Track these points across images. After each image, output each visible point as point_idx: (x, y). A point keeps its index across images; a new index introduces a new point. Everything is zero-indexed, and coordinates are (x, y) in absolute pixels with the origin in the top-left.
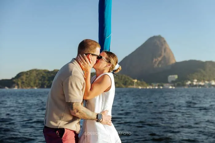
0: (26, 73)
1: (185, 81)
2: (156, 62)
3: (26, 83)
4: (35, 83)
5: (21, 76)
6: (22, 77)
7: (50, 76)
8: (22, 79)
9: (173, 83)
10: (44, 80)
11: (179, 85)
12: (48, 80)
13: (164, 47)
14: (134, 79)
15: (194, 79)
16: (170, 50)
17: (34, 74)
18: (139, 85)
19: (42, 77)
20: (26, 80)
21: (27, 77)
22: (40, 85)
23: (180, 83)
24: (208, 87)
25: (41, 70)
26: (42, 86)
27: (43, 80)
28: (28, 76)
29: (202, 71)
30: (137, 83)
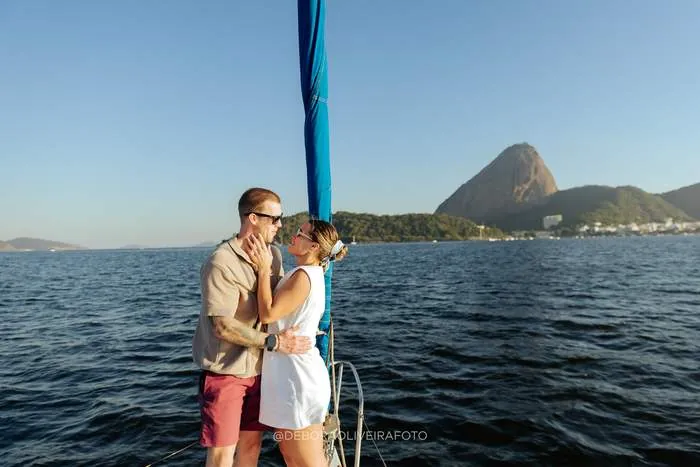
1: (578, 226)
2: (519, 192)
9: (553, 228)
11: (564, 234)
13: (534, 164)
14: (481, 224)
15: (595, 221)
16: (546, 169)
18: (489, 235)
23: (568, 229)
24: (624, 236)
28: (294, 224)
29: (612, 205)
30: (485, 231)
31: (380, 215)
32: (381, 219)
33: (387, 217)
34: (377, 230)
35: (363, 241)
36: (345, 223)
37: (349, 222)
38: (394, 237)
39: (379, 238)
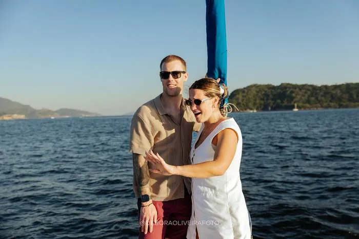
0: (243, 91)
3: (243, 104)
4: (255, 104)
5: (236, 95)
6: (238, 96)
7: (275, 93)
8: (238, 99)
10: (267, 99)
12: (272, 99)
17: (254, 91)
19: (265, 94)
20: (243, 100)
21: (243, 96)
22: (262, 107)
25: (264, 85)
26: (265, 108)
27: (265, 99)
28: (245, 94)
31: (319, 85)
32: (320, 88)
33: (326, 87)
34: (317, 98)
35: (305, 108)
36: (288, 92)
37: (292, 92)
38: (332, 104)
39: (319, 105)
